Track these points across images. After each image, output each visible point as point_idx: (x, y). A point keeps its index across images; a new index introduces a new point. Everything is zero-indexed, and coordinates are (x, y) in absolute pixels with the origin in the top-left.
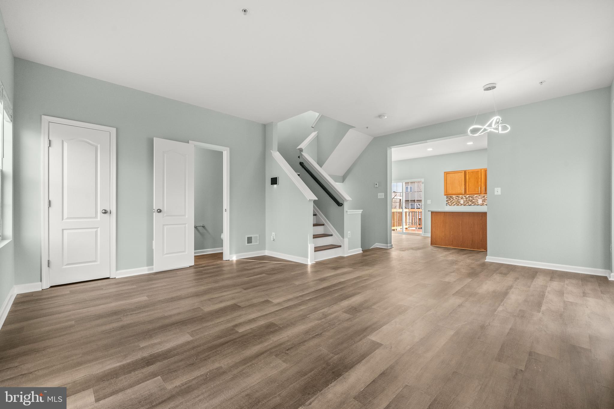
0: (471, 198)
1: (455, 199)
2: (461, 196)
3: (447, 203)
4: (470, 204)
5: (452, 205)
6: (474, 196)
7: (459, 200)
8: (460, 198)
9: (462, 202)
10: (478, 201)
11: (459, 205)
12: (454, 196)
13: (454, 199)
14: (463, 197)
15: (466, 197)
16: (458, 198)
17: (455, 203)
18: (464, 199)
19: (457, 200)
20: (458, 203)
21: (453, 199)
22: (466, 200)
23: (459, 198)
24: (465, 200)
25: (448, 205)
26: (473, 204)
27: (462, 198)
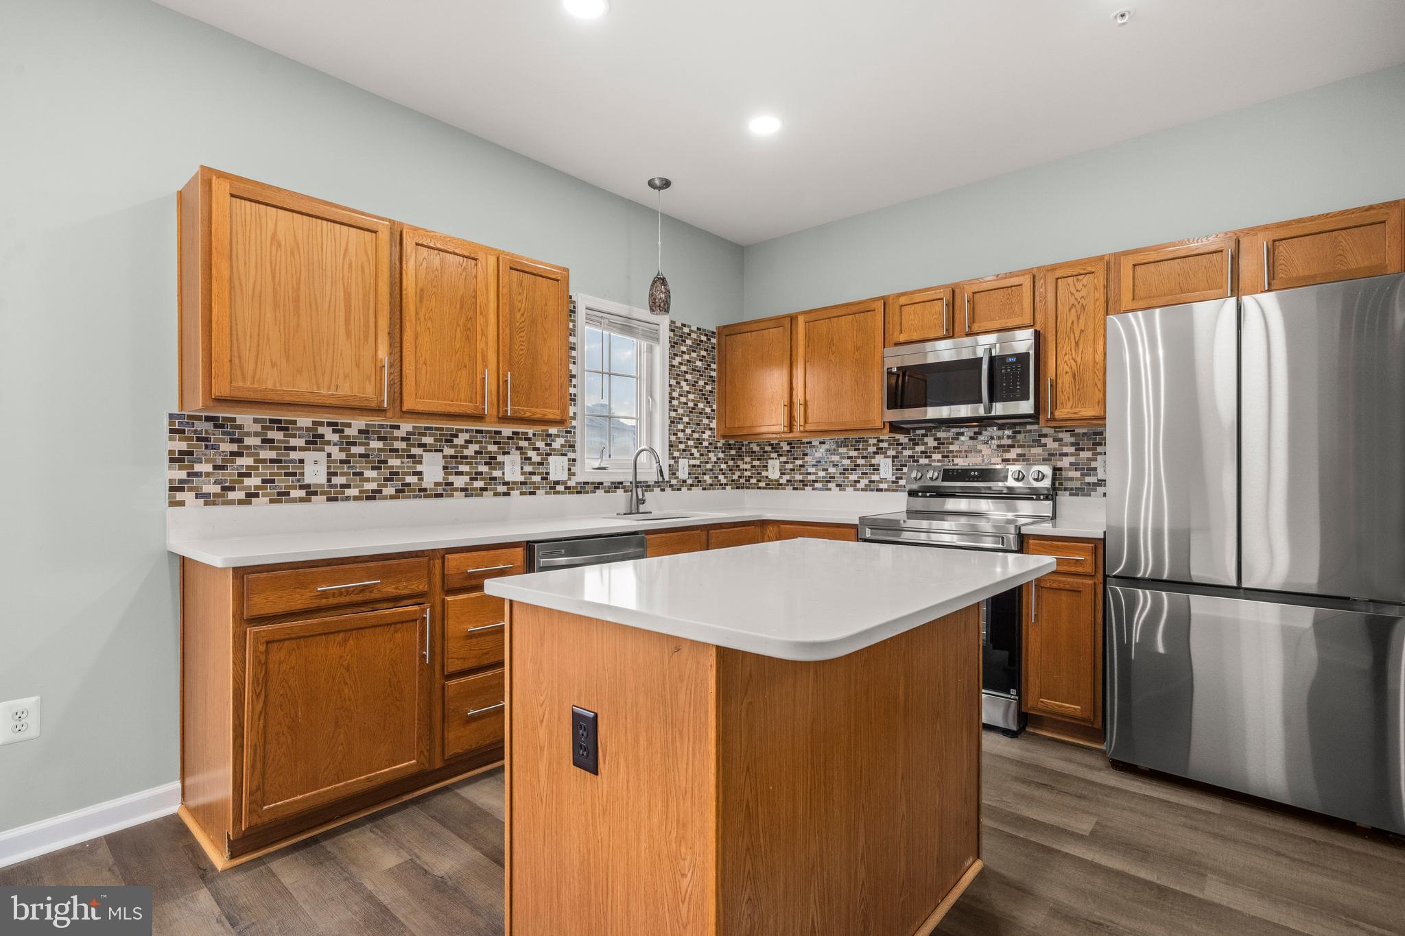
0: (376, 444)
1: (256, 441)
2: (304, 421)
3: (183, 475)
4: (372, 486)
5: (232, 495)
6: (396, 433)
7: (294, 455)
8: (300, 442)
9: (315, 472)
10: (419, 468)
11: (296, 493)
12: (245, 418)
13: (249, 441)
14: (321, 430)
15: (347, 431)
16: (277, 435)
17: (253, 482)
18: (328, 449)
19: (272, 455)
20: (282, 483)
21: (234, 447)
22: (343, 456)
23: (293, 442)
24: (338, 455)
25: (188, 496)
26: (389, 490)
27: (315, 441)
